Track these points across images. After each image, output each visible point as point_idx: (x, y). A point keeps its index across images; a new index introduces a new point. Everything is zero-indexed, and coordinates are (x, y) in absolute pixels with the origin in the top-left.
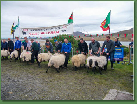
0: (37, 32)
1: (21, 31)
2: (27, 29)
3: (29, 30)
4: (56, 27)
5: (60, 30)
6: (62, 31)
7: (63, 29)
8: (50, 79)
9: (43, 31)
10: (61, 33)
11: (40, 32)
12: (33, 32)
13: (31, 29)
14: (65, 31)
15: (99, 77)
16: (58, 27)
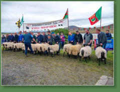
0: (38, 27)
1: (25, 26)
2: (30, 24)
3: (31, 26)
4: (53, 22)
5: (57, 25)
6: (59, 25)
7: (60, 24)
8: (49, 66)
9: (43, 26)
10: (58, 27)
11: (40, 27)
12: (34, 27)
13: (33, 25)
14: (62, 25)
15: (91, 65)
16: (55, 22)
